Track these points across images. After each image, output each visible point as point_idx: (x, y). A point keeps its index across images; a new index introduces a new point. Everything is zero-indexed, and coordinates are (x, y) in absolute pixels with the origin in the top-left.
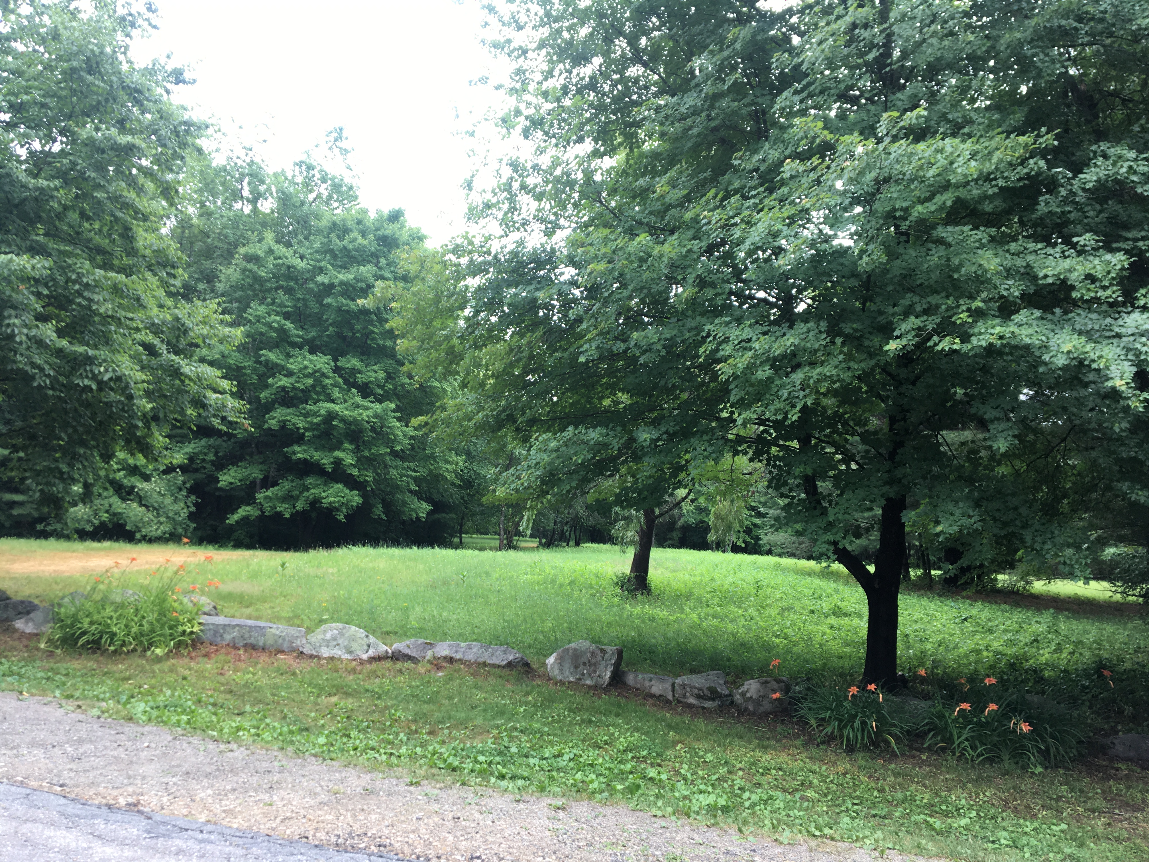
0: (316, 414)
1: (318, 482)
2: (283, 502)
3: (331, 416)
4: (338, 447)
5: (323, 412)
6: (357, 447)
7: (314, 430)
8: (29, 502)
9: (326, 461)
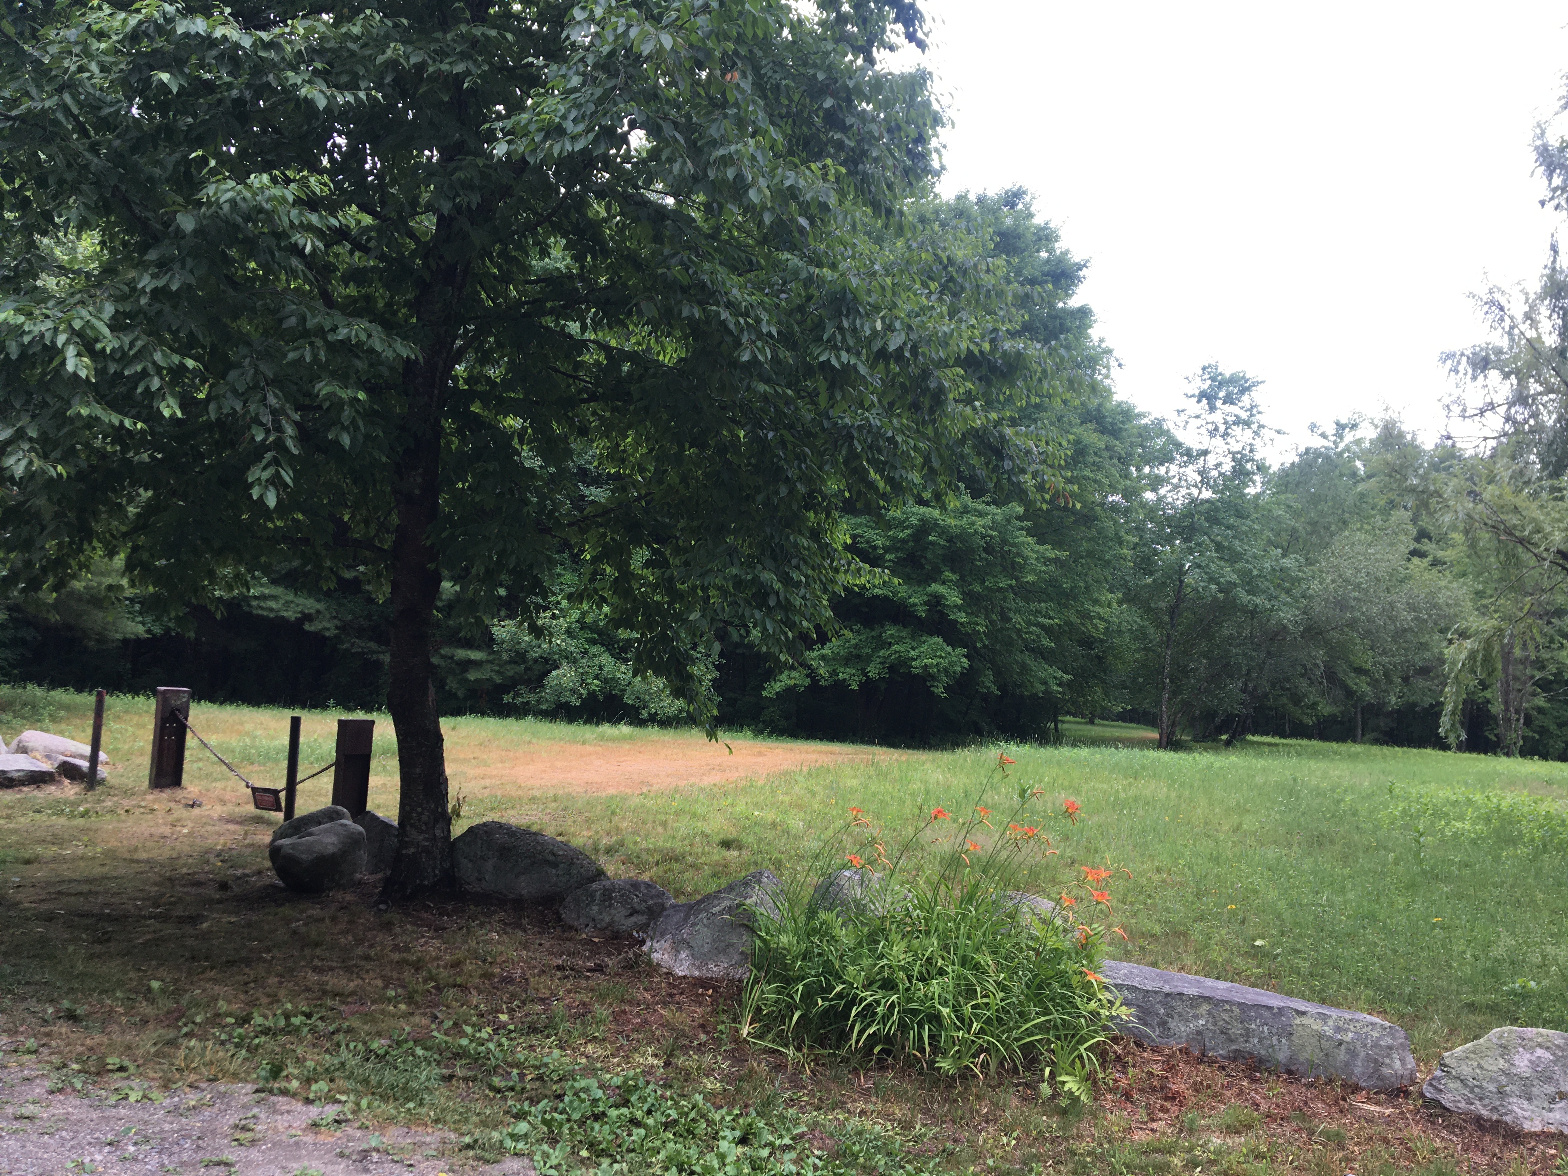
0: (901, 524)
1: (903, 634)
2: (846, 665)
3: (925, 527)
4: (933, 576)
5: (914, 521)
6: (962, 578)
7: (897, 550)
8: (488, 661)
9: (917, 600)
